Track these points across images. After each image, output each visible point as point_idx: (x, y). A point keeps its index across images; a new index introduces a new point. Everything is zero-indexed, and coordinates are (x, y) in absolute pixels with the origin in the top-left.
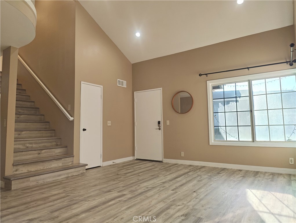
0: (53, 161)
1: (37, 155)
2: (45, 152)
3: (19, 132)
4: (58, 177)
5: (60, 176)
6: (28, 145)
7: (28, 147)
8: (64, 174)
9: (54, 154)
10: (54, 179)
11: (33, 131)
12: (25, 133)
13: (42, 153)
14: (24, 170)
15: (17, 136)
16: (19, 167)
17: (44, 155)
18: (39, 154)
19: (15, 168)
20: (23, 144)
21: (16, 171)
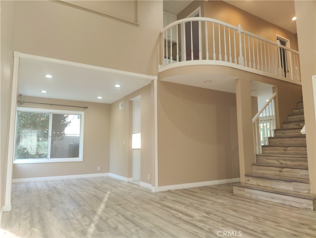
0: (281, 181)
1: (278, 173)
2: (286, 171)
4: (271, 199)
5: (273, 198)
6: (282, 161)
7: (282, 164)
8: (279, 199)
9: (299, 176)
10: (267, 199)
12: (291, 150)
13: (284, 172)
14: (253, 182)
15: (283, 151)
16: (250, 178)
17: (286, 174)
18: (281, 172)
19: (247, 178)
20: (278, 160)
21: (248, 181)
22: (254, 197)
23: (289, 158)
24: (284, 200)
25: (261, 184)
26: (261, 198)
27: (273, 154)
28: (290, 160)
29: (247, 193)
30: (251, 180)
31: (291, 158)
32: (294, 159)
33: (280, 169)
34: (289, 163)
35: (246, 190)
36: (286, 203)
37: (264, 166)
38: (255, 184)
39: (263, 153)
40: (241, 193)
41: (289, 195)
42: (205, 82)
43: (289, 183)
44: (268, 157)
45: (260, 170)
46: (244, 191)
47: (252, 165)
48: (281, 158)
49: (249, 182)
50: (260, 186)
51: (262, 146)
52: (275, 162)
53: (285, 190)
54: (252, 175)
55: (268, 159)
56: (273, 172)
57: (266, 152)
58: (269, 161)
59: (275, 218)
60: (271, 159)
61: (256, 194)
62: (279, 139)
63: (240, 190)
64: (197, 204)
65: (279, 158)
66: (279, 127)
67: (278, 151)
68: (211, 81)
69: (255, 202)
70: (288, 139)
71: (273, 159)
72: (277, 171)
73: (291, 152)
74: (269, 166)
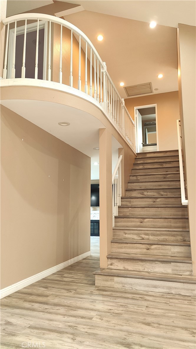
0: (156, 262)
1: (145, 250)
2: (156, 249)
3: (141, 219)
4: (153, 289)
5: (155, 287)
6: (143, 236)
7: (143, 239)
8: (163, 287)
10: (147, 289)
11: (157, 219)
12: (148, 221)
13: (152, 249)
14: (119, 266)
15: (139, 224)
16: (114, 261)
17: (155, 252)
18: (148, 249)
19: (110, 261)
20: (138, 235)
21: (111, 264)
22: (128, 287)
23: (152, 232)
24: (170, 288)
25: (130, 268)
26: (138, 288)
28: (153, 235)
29: (117, 283)
30: (116, 264)
31: (155, 232)
32: (158, 232)
33: (148, 246)
34: (151, 237)
35: (116, 279)
36: (173, 291)
37: (127, 243)
38: (122, 268)
39: (115, 226)
40: (108, 284)
41: (175, 280)
42: (60, 124)
43: (168, 265)
44: (126, 231)
45: (121, 248)
46: (112, 280)
47: (111, 242)
48: (143, 232)
49: (112, 267)
50: (128, 270)
51: (116, 217)
52: (135, 237)
54: (118, 257)
55: (126, 234)
56: (138, 251)
57: (119, 224)
58: (127, 236)
60: (129, 234)
61: (131, 284)
62: (129, 208)
63: (107, 281)
65: (140, 232)
66: (124, 195)
67: (133, 224)
70: (140, 209)
71: (133, 234)
72: (143, 248)
73: (148, 224)
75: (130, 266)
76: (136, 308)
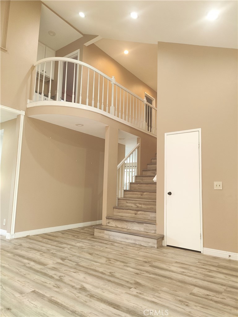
0: (135, 223)
1: (134, 215)
2: (140, 214)
3: (142, 193)
5: (127, 239)
6: (138, 205)
9: (149, 218)
11: (152, 193)
12: (146, 195)
13: (138, 214)
14: (113, 224)
15: (140, 196)
16: (110, 221)
17: (140, 216)
18: (136, 214)
19: (108, 221)
20: (135, 204)
21: (109, 223)
22: (112, 238)
23: (144, 202)
24: (135, 240)
25: (119, 226)
26: (117, 239)
27: (132, 198)
28: (144, 204)
29: (106, 234)
30: (111, 223)
31: (145, 202)
32: (148, 203)
33: (136, 212)
34: (143, 206)
35: (106, 232)
36: (137, 243)
37: (124, 209)
38: (114, 226)
39: (124, 198)
40: (101, 235)
41: (139, 235)
42: (77, 125)
43: (141, 225)
44: (128, 201)
45: (119, 212)
46: (103, 233)
47: (114, 208)
48: (138, 202)
49: (109, 225)
50: (118, 227)
51: (125, 191)
52: (133, 205)
53: (138, 231)
54: (112, 218)
55: (127, 203)
56: (129, 215)
57: (127, 196)
58: (128, 204)
59: (125, 258)
60: (129, 203)
61: (113, 236)
62: (138, 184)
63: (100, 233)
64: (54, 250)
65: (136, 202)
66: (139, 174)
67: (136, 196)
68: (83, 125)
69: (111, 244)
70: (145, 185)
71: (131, 203)
72: (133, 213)
73: (146, 196)
74: (127, 209)
75: (119, 225)
76: (99, 247)
